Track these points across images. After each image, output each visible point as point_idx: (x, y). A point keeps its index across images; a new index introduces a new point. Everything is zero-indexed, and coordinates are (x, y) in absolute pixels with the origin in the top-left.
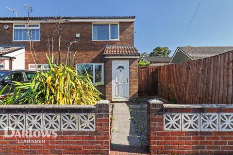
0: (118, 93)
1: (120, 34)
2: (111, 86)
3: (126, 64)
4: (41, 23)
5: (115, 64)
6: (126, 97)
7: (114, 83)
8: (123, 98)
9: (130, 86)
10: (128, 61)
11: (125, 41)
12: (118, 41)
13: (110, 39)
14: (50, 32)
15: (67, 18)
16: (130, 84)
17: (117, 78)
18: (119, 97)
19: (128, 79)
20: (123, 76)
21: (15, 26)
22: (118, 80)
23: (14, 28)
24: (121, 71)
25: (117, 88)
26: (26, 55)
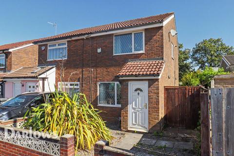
0: (136, 122)
1: (146, 44)
2: (127, 112)
3: (144, 86)
4: (68, 41)
5: (132, 86)
6: (144, 127)
7: (130, 108)
8: (141, 127)
9: (149, 113)
10: (147, 82)
11: (152, 53)
12: (143, 54)
13: (134, 52)
14: (75, 50)
15: (88, 34)
16: (149, 111)
17: (134, 103)
18: (136, 126)
19: (147, 104)
20: (141, 100)
21: (50, 46)
22: (136, 105)
23: (49, 48)
24: (139, 94)
25: (134, 114)
26: (56, 73)
